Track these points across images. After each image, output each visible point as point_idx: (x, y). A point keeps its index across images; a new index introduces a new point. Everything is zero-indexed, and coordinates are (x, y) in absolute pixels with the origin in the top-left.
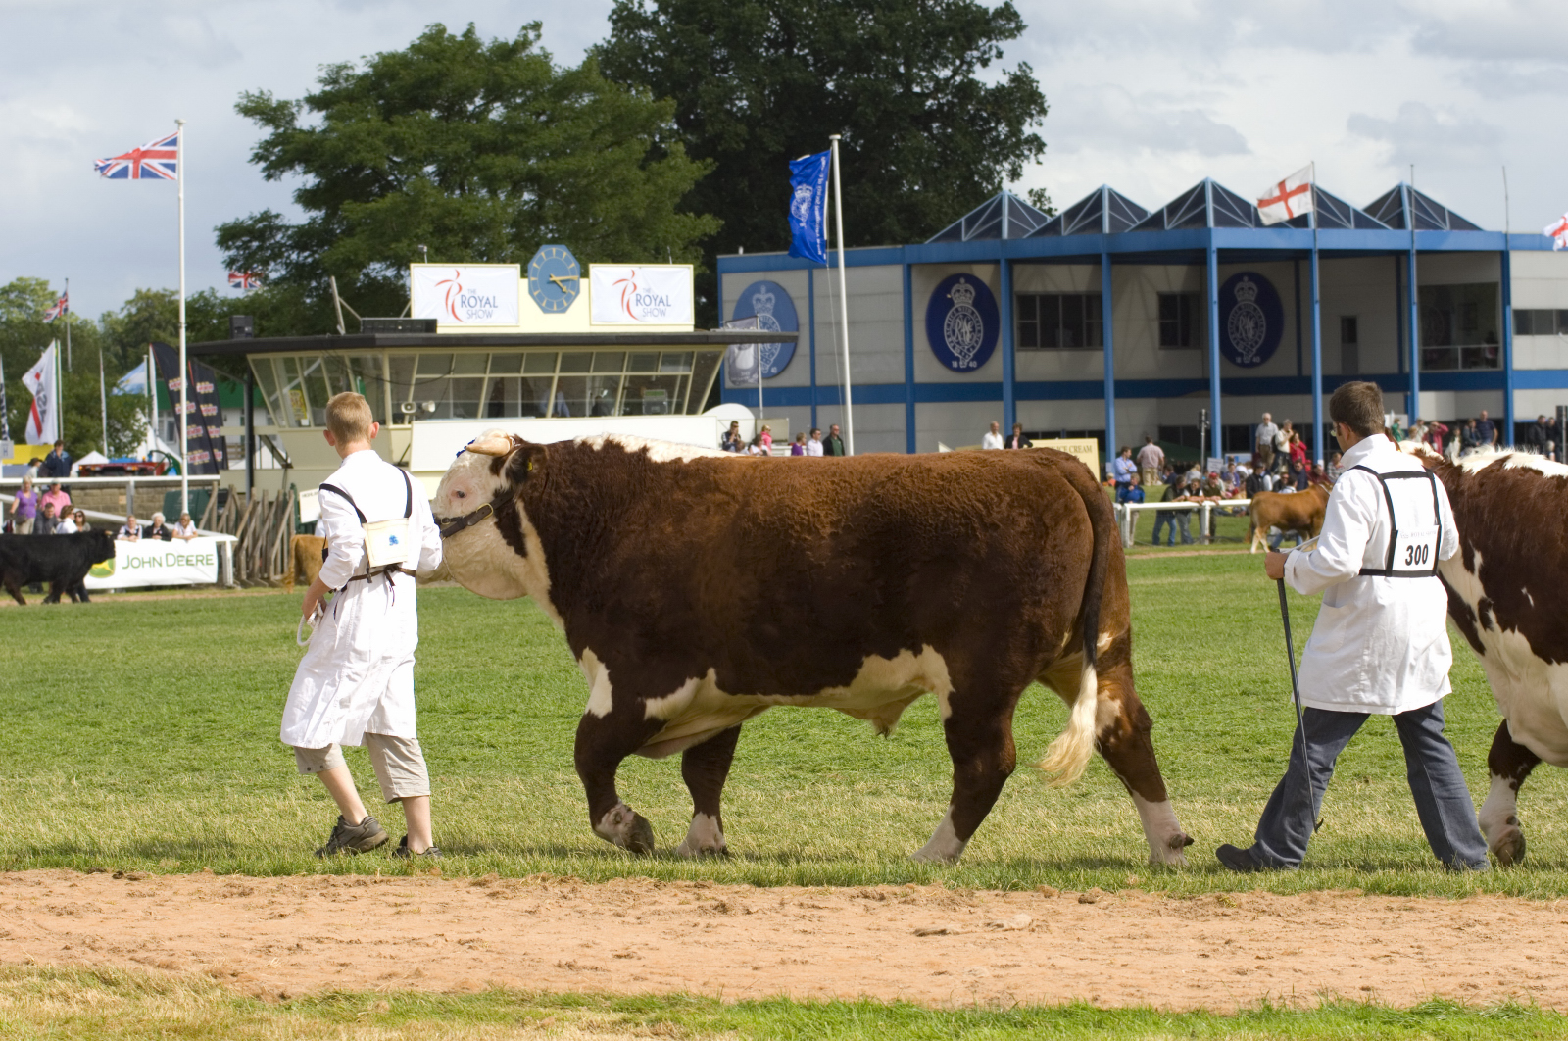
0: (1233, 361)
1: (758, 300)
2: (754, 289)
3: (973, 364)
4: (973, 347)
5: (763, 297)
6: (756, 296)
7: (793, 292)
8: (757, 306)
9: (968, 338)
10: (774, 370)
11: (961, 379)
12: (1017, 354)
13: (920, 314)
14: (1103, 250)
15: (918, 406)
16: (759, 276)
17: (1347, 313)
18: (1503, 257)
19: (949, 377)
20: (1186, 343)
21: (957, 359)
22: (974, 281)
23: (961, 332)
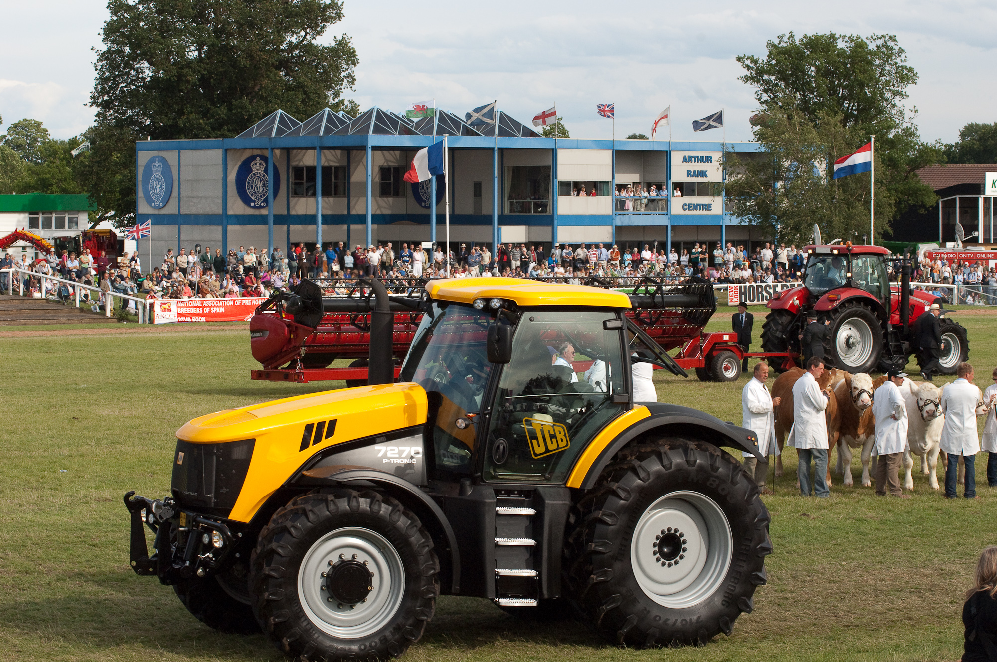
0: (421, 205)
1: (154, 166)
2: (152, 160)
3: (263, 204)
4: (264, 195)
5: (157, 164)
6: (153, 164)
7: (170, 163)
8: (154, 169)
9: (260, 190)
10: (161, 205)
11: (256, 212)
12: (291, 199)
13: (232, 176)
14: (317, 145)
15: (230, 228)
16: (155, 153)
17: (477, 180)
18: (554, 152)
19: (249, 211)
20: (396, 194)
21: (254, 201)
22: (265, 159)
23: (257, 186)
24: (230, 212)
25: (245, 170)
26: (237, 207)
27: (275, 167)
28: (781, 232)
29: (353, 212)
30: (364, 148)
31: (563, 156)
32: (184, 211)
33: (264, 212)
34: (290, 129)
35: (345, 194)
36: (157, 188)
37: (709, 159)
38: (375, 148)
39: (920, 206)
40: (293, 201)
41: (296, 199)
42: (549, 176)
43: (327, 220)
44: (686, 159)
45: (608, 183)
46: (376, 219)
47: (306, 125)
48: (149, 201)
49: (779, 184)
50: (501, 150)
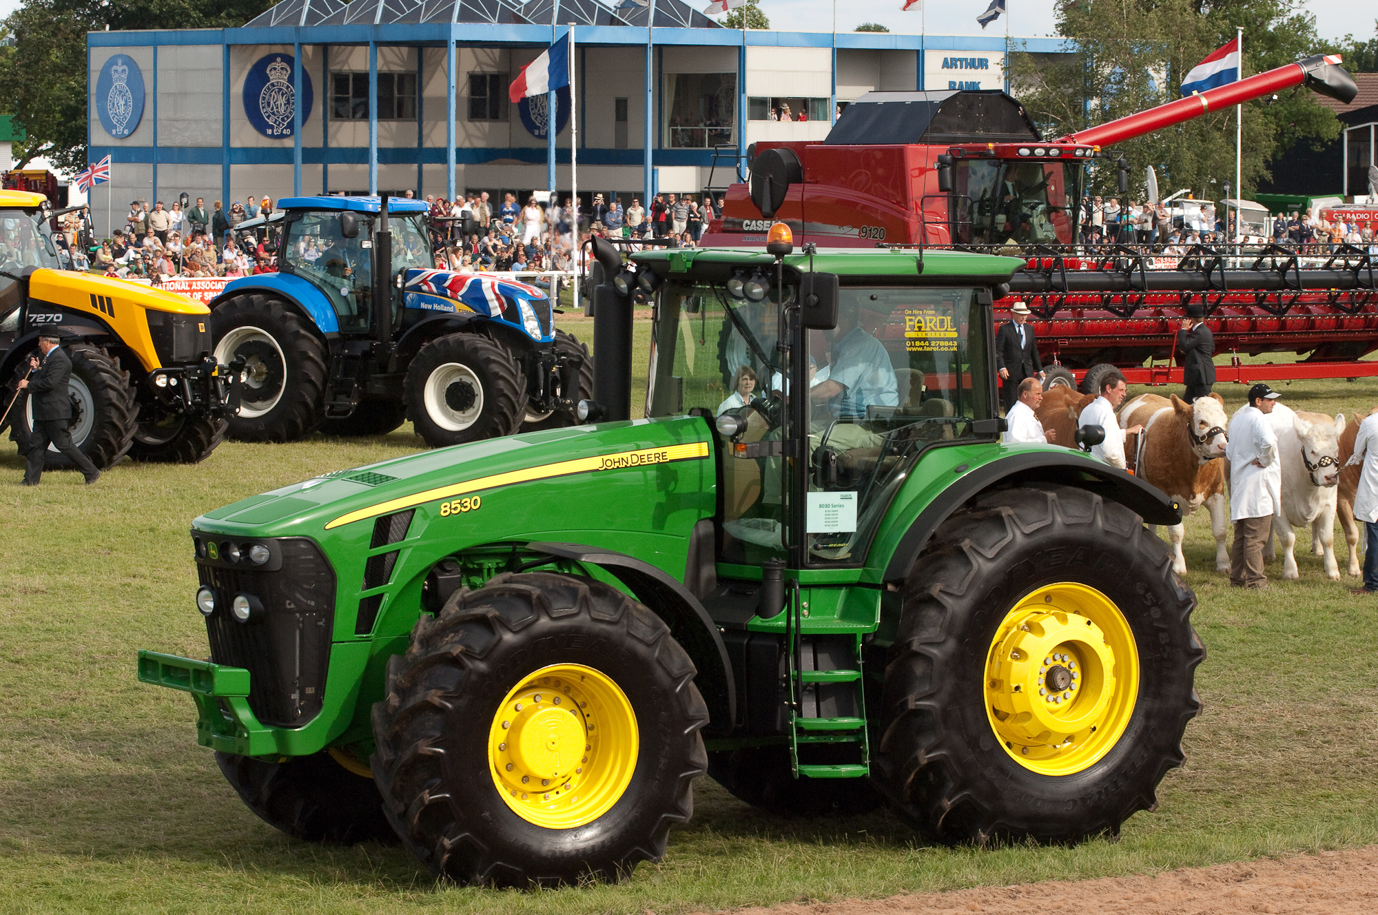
0: (533, 133)
1: (116, 71)
2: (112, 62)
3: (287, 132)
4: (288, 118)
5: (120, 69)
6: (115, 67)
7: (141, 66)
8: (115, 76)
9: (282, 110)
11: (276, 144)
12: (330, 124)
13: (238, 88)
14: (370, 39)
15: (233, 167)
16: (117, 50)
17: (622, 95)
18: (740, 51)
19: (265, 142)
20: (495, 116)
21: (272, 127)
22: (289, 60)
23: (276, 104)
24: (235, 143)
25: (258, 78)
26: (245, 136)
27: (304, 72)
28: (1096, 177)
29: (428, 144)
30: (443, 44)
31: (754, 57)
32: (162, 142)
33: (288, 143)
34: (328, 13)
35: (414, 116)
36: (121, 106)
37: (983, 64)
38: (461, 44)
39: (1314, 140)
40: (333, 126)
41: (338, 123)
42: (733, 89)
43: (387, 156)
44: (948, 64)
45: (825, 100)
46: (464, 155)
47: (353, 8)
48: (108, 126)
49: (1093, 103)
50: (659, 48)
